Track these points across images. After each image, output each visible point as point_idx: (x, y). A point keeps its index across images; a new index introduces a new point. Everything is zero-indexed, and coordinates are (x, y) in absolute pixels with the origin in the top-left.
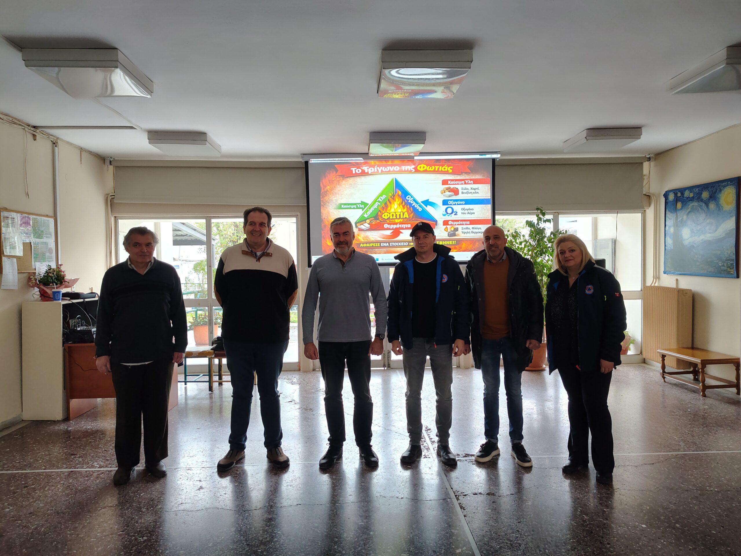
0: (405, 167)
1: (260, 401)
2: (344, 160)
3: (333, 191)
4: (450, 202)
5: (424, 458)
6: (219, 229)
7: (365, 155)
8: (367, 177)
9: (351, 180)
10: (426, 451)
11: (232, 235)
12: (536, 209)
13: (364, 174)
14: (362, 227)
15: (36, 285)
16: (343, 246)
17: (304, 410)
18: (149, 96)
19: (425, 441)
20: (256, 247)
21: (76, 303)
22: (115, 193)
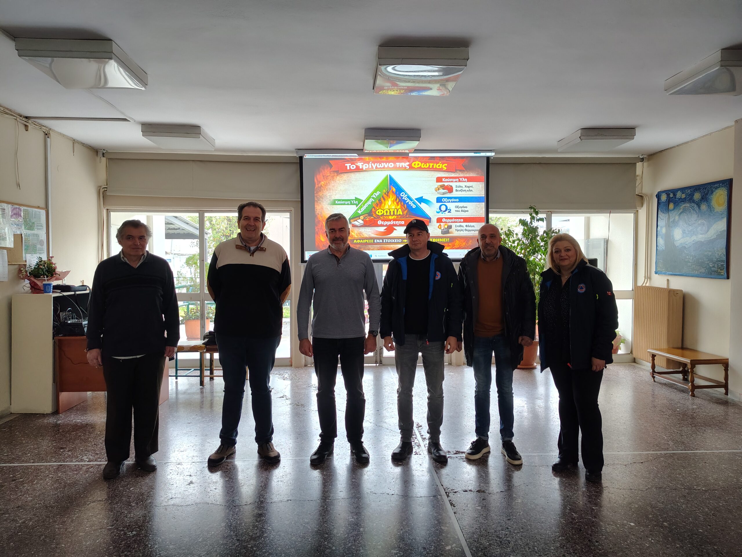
0: (399, 163)
1: (251, 396)
2: (339, 156)
3: (327, 187)
4: (444, 200)
5: (415, 454)
6: (212, 223)
7: (360, 151)
8: (362, 173)
9: (345, 176)
10: (417, 447)
11: (225, 230)
12: (530, 208)
13: (358, 170)
14: (356, 223)
15: (26, 277)
16: (339, 242)
17: (295, 406)
18: (143, 89)
19: (416, 438)
20: (250, 242)
21: (67, 295)
22: (107, 185)
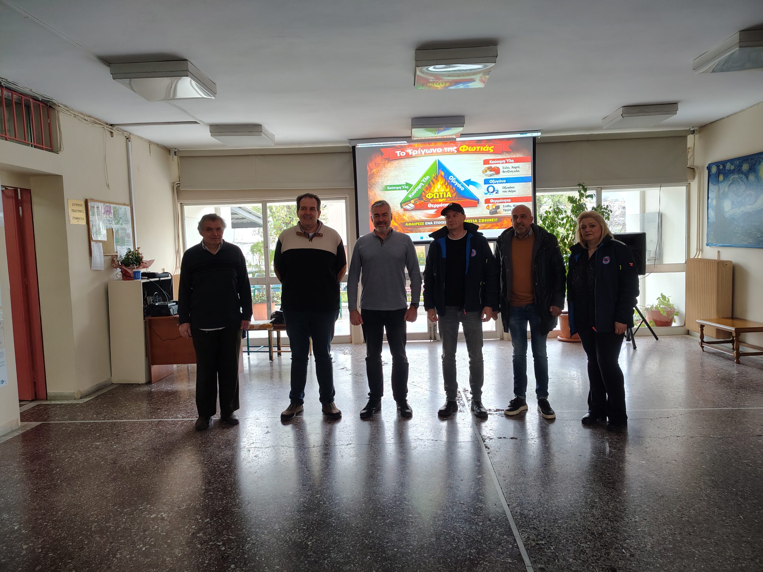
0: (447, 148)
1: (315, 363)
2: (389, 144)
3: (379, 174)
4: (491, 181)
5: (460, 412)
6: (272, 211)
7: (408, 138)
8: (411, 159)
9: (396, 163)
10: (461, 407)
11: (285, 217)
12: (578, 185)
13: (408, 156)
14: (407, 207)
15: (118, 266)
16: (382, 225)
17: (355, 375)
18: (214, 98)
19: (461, 400)
20: (308, 229)
21: (153, 281)
22: (179, 181)
